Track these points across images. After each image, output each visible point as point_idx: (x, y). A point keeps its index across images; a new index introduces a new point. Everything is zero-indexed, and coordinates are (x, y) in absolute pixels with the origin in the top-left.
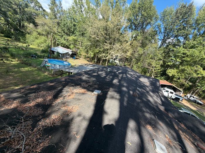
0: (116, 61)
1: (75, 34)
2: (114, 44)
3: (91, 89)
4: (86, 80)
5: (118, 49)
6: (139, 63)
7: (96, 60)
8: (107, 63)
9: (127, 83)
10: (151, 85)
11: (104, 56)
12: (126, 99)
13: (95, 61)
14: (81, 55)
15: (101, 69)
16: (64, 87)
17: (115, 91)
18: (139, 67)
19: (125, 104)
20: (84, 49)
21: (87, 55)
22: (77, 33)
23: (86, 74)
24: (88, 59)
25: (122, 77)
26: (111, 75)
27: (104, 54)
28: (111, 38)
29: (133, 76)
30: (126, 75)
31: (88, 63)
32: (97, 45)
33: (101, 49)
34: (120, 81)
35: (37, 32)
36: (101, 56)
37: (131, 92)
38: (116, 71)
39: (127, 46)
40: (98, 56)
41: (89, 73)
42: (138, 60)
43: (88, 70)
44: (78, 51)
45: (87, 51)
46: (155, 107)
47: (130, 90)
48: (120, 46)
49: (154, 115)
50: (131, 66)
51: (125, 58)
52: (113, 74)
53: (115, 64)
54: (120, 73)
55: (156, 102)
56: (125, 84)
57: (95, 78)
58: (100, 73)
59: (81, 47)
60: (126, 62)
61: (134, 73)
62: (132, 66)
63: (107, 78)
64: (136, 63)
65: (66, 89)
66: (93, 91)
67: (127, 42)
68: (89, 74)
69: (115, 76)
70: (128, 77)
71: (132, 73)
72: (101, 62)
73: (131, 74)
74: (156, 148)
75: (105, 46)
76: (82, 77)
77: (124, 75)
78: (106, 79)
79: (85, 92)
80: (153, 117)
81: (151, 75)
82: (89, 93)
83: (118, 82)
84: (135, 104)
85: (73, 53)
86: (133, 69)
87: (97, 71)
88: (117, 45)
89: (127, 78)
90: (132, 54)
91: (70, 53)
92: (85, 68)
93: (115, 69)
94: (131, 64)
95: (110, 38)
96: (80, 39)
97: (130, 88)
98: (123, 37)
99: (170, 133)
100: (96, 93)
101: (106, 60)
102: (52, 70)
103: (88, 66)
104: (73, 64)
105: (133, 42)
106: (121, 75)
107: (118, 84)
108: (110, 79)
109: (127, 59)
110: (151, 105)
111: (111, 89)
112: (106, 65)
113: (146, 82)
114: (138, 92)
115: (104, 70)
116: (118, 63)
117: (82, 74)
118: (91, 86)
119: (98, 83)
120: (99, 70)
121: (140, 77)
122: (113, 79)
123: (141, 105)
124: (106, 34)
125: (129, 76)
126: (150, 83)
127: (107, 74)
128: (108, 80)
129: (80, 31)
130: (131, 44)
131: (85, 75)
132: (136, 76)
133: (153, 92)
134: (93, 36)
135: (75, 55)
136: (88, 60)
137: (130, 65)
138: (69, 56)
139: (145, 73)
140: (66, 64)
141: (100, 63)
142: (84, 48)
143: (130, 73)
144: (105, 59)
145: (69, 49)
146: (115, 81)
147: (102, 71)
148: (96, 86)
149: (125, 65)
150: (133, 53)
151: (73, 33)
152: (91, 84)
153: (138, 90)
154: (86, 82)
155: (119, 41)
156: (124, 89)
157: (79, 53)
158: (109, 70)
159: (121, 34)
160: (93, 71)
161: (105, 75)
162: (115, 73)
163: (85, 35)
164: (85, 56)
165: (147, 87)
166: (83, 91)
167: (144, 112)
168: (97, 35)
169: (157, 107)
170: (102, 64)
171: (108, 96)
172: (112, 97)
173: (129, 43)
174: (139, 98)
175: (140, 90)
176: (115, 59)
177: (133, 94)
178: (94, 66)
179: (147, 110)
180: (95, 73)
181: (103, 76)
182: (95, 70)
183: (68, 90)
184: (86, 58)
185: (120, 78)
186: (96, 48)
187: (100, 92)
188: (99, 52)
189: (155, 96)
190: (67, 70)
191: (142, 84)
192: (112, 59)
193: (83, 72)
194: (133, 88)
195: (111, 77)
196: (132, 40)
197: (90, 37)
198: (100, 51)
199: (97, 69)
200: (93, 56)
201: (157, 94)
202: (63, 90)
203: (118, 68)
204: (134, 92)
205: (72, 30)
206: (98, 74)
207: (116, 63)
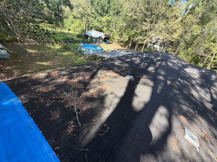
0: (155, 46)
1: (109, 13)
2: (156, 23)
3: (123, 74)
4: (119, 66)
5: (160, 30)
6: (189, 49)
7: (130, 45)
8: (143, 48)
9: (166, 72)
10: (200, 78)
11: (141, 40)
12: (160, 87)
13: (128, 46)
14: (114, 38)
15: (135, 54)
16: (99, 70)
17: (149, 79)
18: (188, 54)
19: (158, 91)
20: (118, 32)
21: (120, 39)
22: (111, 12)
23: (119, 60)
24: (121, 43)
25: (161, 64)
26: (146, 62)
27: (141, 37)
28: (154, 14)
29: (176, 65)
30: (166, 63)
31: (121, 48)
32: (133, 26)
33: (138, 30)
34: (156, 69)
35: (73, 15)
36: (136, 39)
37: (169, 82)
38: (153, 57)
39: (175, 24)
40: (133, 40)
41: (122, 58)
42: (189, 45)
43: (121, 55)
44: (111, 35)
45: (121, 34)
46: (198, 102)
47: (168, 80)
48: (165, 24)
49: (194, 110)
50: (176, 52)
51: (169, 41)
52: (149, 61)
53: (154, 50)
54: (158, 60)
55: (201, 98)
56: (163, 73)
57: (128, 64)
58: (134, 59)
59: (114, 29)
60: (169, 47)
61: (179, 62)
62: (178, 52)
63: (142, 64)
64: (184, 49)
65: (100, 72)
66: (125, 76)
67: (177, 18)
68: (122, 60)
69: (152, 63)
70: (169, 65)
71: (175, 61)
72: (136, 47)
73: (174, 63)
74: (185, 135)
75: (144, 26)
76: (114, 62)
77: (164, 62)
78: (141, 66)
79: (117, 76)
80: (191, 111)
81: (205, 66)
82: (121, 77)
83: (154, 70)
84: (171, 94)
85: (106, 37)
86: (178, 56)
87: (130, 56)
88: (161, 24)
89: (167, 67)
90: (181, 36)
91: (103, 37)
92: (118, 53)
93: (153, 55)
94: (177, 50)
95: (152, 14)
96: (114, 19)
97: (168, 78)
98: (172, 11)
99: (210, 130)
100: (128, 78)
101: (143, 44)
102: (86, 55)
103: (121, 51)
104: (105, 49)
105: (185, 18)
106: (159, 63)
107: (154, 71)
108: (145, 66)
109: (172, 43)
110: (194, 99)
111: (144, 76)
112: (142, 50)
113: (193, 74)
114: (178, 83)
115: (139, 56)
116: (158, 48)
117: (115, 59)
118: (123, 71)
119: (131, 69)
120: (134, 56)
121: (186, 67)
122: (148, 67)
123: (179, 96)
124: (147, 9)
125: (171, 65)
126: (201, 76)
127: (142, 60)
128: (142, 67)
129: (114, 9)
130: (182, 21)
131: (117, 61)
132: (181, 66)
133: (202, 86)
134: (129, 15)
135: (108, 38)
136: (121, 45)
137: (174, 51)
138: (102, 41)
139: (197, 62)
140: (99, 49)
141: (134, 48)
142: (118, 30)
143: (172, 60)
144: (141, 43)
145: (102, 33)
146: (151, 69)
147: (136, 57)
148: (128, 72)
149: (168, 52)
150: (184, 34)
151: (107, 12)
152: (123, 69)
153: (179, 82)
154: (119, 67)
155: (165, 17)
156: (161, 78)
157: (112, 37)
158: (144, 56)
159: (170, 6)
160: (126, 57)
161: (140, 61)
162: (152, 59)
163: (121, 13)
164: (119, 40)
165: (194, 79)
166: (115, 75)
167: (181, 103)
168: (135, 12)
169: (202, 103)
170: (137, 50)
171: (140, 82)
172: (145, 84)
173: (180, 19)
174: (177, 90)
175: (182, 81)
176: (154, 43)
177: (171, 84)
178: (128, 51)
179: (186, 103)
180: (128, 59)
181: (136, 63)
182: (128, 56)
183: (102, 72)
184: (119, 42)
185: (157, 66)
186: (132, 29)
187: (132, 77)
188: (135, 35)
189: (203, 92)
190: (101, 55)
191: (187, 76)
192: (151, 43)
193: (115, 57)
194: (173, 78)
195: (146, 64)
196: (186, 14)
197: (126, 15)
198: (136, 33)
199: (130, 54)
200: (127, 39)
201: (207, 89)
202: (98, 73)
203: (157, 54)
204: (172, 82)
205: (106, 10)
206: (131, 60)
207: (155, 48)
